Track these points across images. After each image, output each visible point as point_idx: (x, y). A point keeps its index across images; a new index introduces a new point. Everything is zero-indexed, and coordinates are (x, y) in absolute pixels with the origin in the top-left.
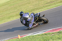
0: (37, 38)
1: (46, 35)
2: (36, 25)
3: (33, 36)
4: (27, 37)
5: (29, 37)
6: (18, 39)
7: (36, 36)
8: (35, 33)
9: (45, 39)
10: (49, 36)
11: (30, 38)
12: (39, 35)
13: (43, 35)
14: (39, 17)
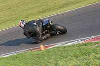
0: (71, 50)
1: (85, 45)
3: (65, 47)
4: (54, 47)
5: (57, 48)
6: (40, 52)
7: (68, 46)
8: (67, 42)
9: (83, 51)
10: (89, 47)
11: (59, 51)
12: (74, 46)
13: (80, 45)
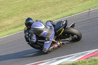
2: (59, 44)
14: (65, 28)
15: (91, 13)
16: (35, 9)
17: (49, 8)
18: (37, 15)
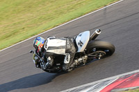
15: (108, 11)
16: (30, 7)
17: (50, 4)
18: (34, 15)
